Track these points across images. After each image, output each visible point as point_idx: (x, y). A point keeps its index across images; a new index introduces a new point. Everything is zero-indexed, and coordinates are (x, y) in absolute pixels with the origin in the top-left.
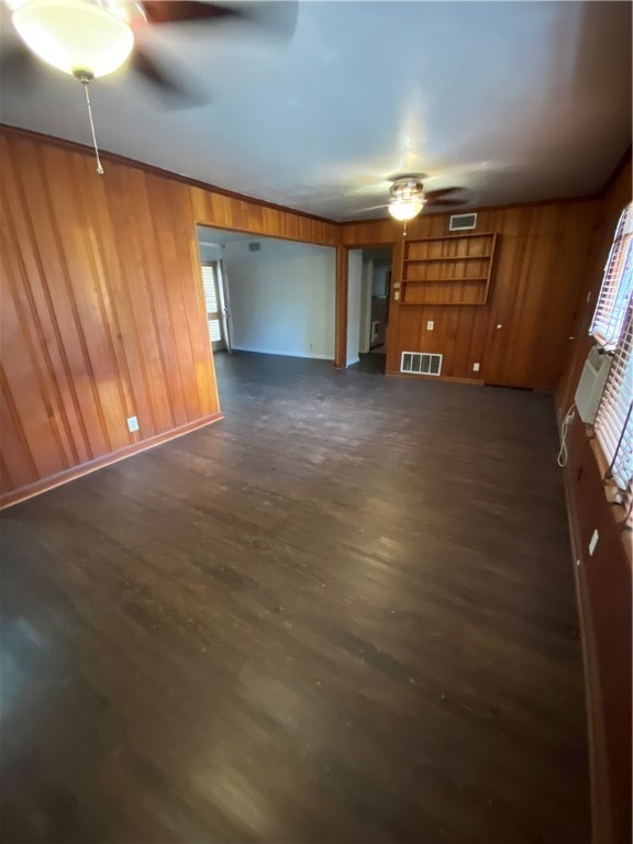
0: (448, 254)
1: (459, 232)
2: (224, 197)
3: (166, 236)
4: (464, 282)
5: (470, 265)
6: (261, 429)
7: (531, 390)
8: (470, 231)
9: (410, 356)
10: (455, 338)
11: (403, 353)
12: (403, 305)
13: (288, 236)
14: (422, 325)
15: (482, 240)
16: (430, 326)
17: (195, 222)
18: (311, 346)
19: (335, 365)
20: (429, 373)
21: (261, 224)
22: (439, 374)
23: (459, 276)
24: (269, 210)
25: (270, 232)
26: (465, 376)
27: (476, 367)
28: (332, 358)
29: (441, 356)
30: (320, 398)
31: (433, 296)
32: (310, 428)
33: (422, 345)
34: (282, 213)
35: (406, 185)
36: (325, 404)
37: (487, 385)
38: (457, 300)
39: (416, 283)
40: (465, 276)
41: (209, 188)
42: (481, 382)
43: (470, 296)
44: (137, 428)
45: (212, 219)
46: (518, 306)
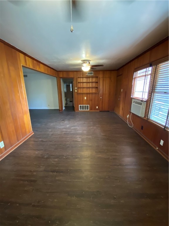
0: (88, 81)
1: (89, 76)
2: (30, 58)
3: (12, 68)
4: (92, 88)
5: (93, 83)
6: (52, 134)
7: (109, 111)
8: (92, 76)
9: (81, 106)
10: (92, 101)
11: (79, 105)
12: (78, 93)
13: (46, 73)
14: (83, 98)
15: (95, 78)
16: (85, 98)
17: (22, 65)
18: (49, 105)
19: (60, 110)
20: (86, 110)
21: (40, 68)
22: (89, 110)
23: (91, 86)
24: (42, 65)
25: (42, 71)
26: (95, 110)
27: (97, 107)
28: (58, 108)
29: (89, 105)
30: (63, 120)
31: (85, 91)
32: (69, 130)
33: (84, 103)
34: (45, 66)
35: (86, 63)
36: (66, 122)
37: (100, 111)
38: (91, 92)
39: (80, 88)
40: (92, 86)
41: (25, 54)
42: (99, 111)
43: (94, 91)
44: (4, 146)
45: (26, 65)
46: (104, 93)
